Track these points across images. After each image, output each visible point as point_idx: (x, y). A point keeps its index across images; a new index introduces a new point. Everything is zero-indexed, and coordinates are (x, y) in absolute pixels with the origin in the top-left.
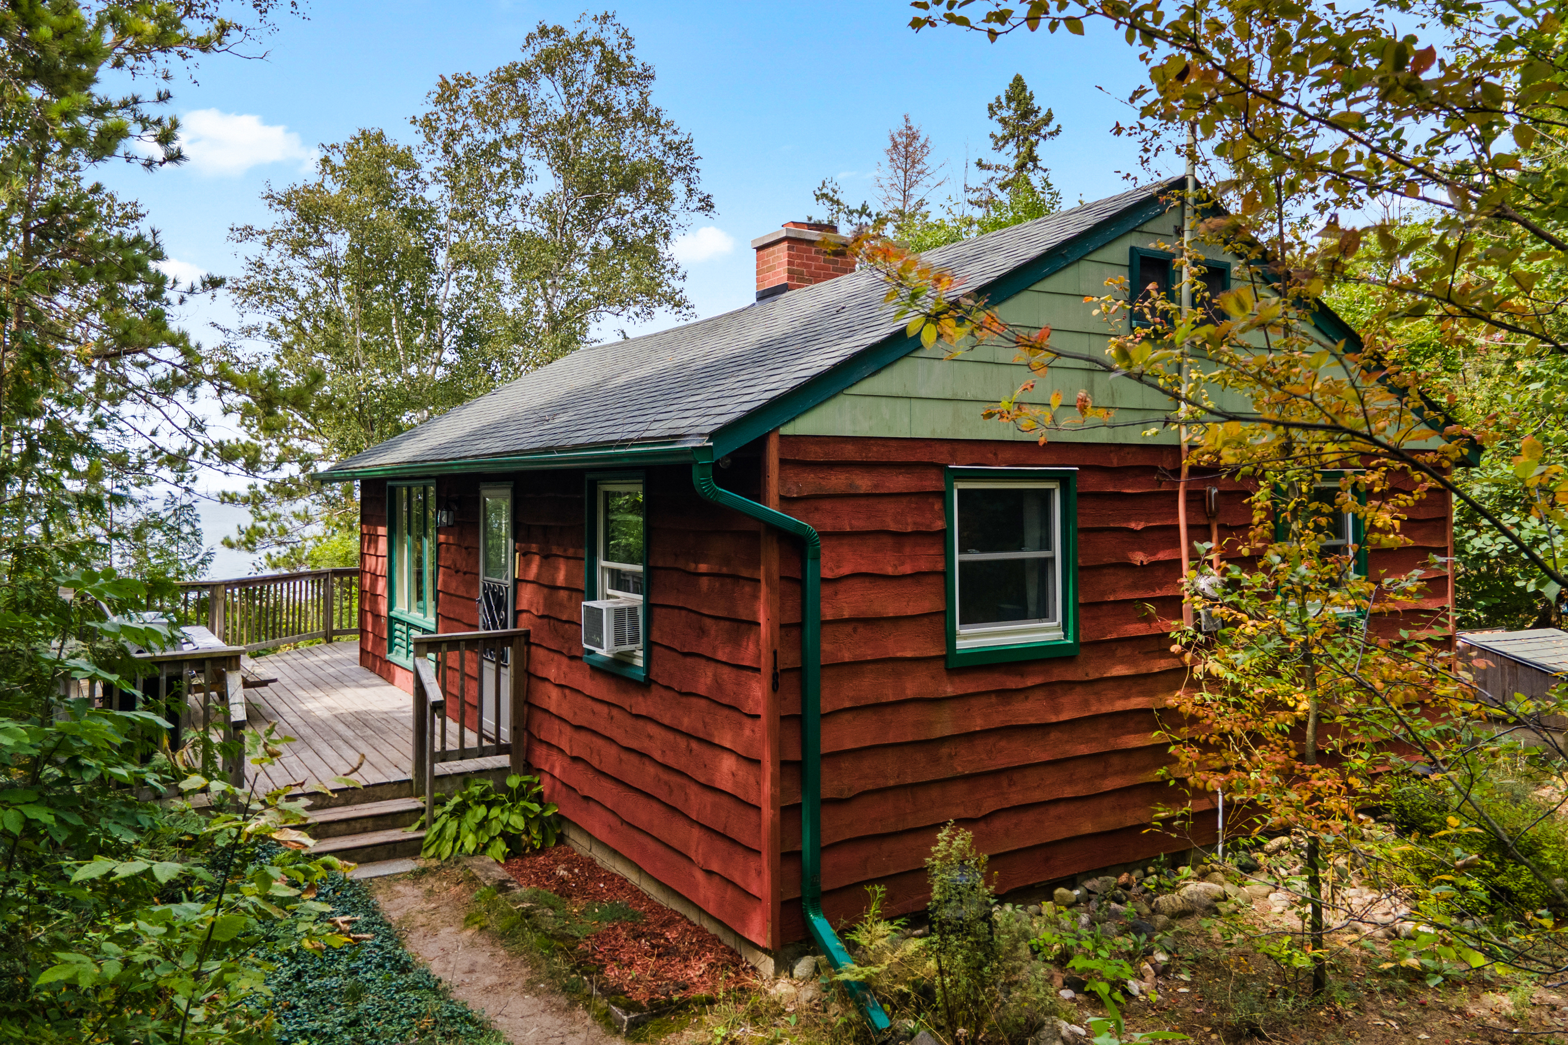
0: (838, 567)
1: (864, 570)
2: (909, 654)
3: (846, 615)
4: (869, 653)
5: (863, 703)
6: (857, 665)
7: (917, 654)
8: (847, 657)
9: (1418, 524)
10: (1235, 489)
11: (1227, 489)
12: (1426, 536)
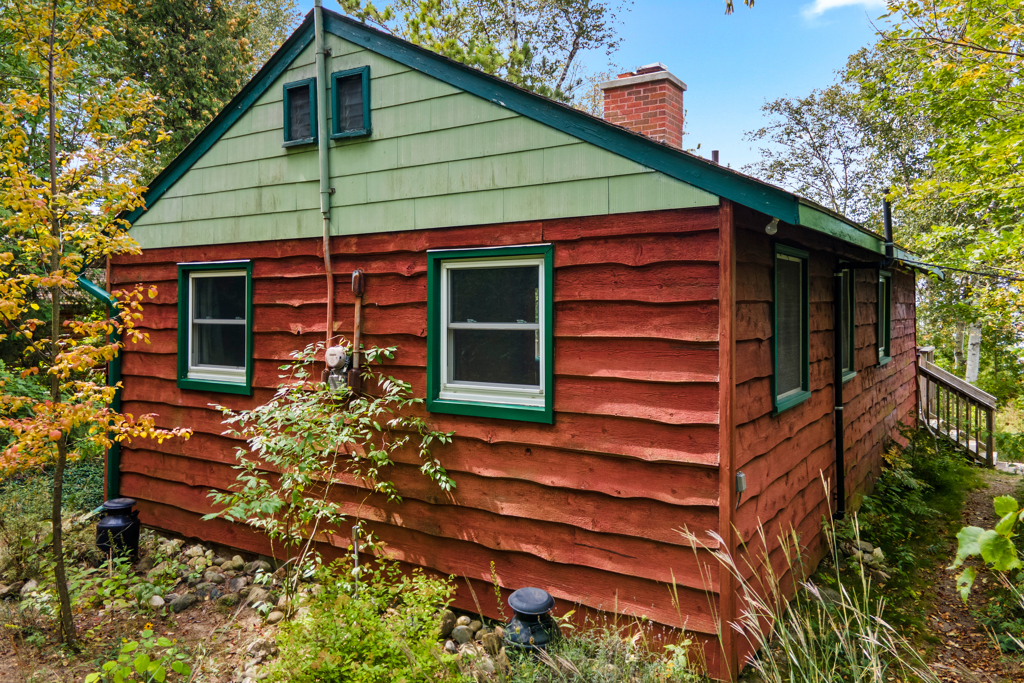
1: (143, 325)
2: (161, 376)
3: (135, 349)
4: (145, 373)
5: (141, 399)
6: (141, 378)
7: (166, 377)
8: (136, 372)
9: (658, 310)
10: (385, 271)
11: (377, 272)
12: (674, 326)
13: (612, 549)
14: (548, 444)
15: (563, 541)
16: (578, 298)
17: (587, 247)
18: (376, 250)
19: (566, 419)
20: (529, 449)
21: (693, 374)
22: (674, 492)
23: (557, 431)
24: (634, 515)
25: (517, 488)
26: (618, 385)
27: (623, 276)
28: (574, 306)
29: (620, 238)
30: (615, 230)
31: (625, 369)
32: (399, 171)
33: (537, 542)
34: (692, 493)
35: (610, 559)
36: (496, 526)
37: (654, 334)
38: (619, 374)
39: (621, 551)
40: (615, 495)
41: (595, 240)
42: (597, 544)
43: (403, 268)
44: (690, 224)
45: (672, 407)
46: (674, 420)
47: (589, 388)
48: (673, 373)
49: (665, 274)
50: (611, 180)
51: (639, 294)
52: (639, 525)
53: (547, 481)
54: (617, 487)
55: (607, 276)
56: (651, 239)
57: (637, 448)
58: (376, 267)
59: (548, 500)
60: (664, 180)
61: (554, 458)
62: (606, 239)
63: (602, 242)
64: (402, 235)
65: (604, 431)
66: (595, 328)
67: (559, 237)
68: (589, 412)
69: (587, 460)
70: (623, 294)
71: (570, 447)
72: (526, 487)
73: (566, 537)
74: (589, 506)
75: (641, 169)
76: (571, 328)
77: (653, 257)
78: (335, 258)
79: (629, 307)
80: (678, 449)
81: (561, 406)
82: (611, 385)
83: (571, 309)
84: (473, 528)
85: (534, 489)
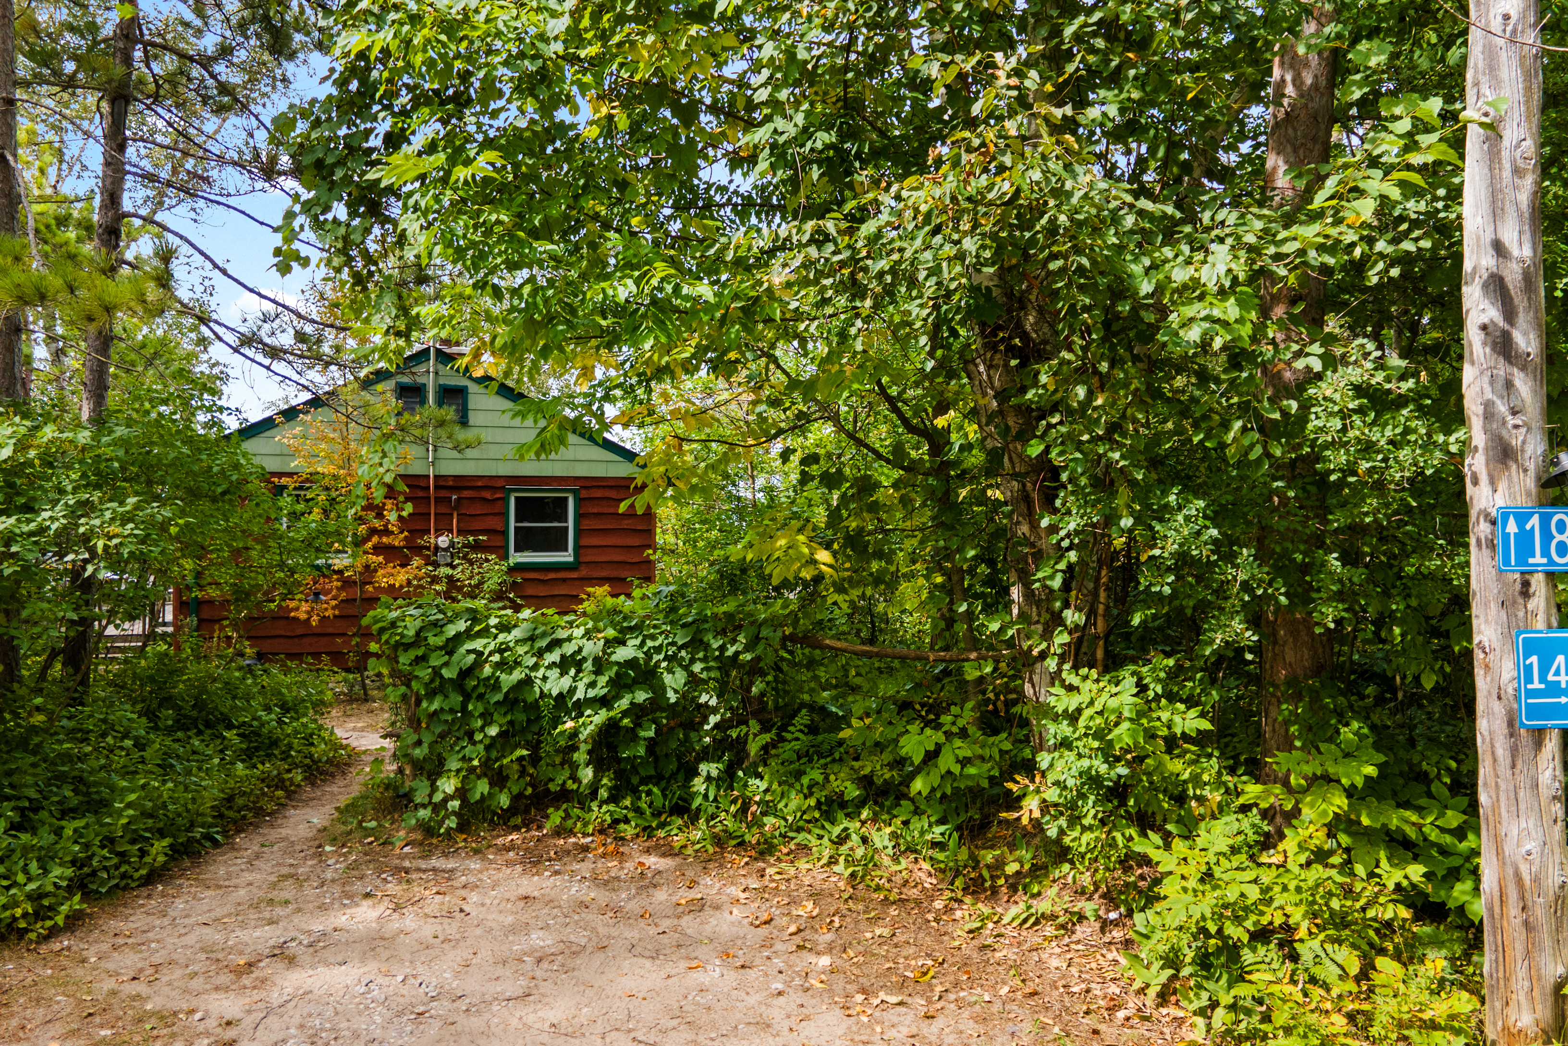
9: (627, 517)
10: (474, 496)
11: (468, 496)
12: (633, 523)
14: (574, 576)
16: (592, 512)
17: (594, 490)
18: (468, 484)
19: (583, 565)
20: (564, 580)
23: (579, 571)
25: (557, 599)
26: (609, 548)
27: (612, 503)
29: (610, 487)
30: (609, 484)
31: (612, 541)
32: (486, 444)
37: (626, 527)
38: (609, 544)
41: (599, 487)
43: (488, 495)
45: (632, 555)
46: (634, 561)
47: (594, 551)
50: (608, 462)
53: (575, 593)
55: (604, 502)
56: (623, 488)
58: (466, 494)
61: (577, 583)
62: (603, 487)
64: (486, 478)
65: (602, 568)
66: (598, 524)
67: (582, 485)
68: (595, 560)
69: (594, 581)
70: (612, 511)
71: (587, 577)
72: (562, 598)
75: (622, 459)
76: (587, 525)
78: (436, 487)
79: (614, 516)
81: (581, 559)
82: (606, 549)
83: (587, 517)
85: (567, 598)
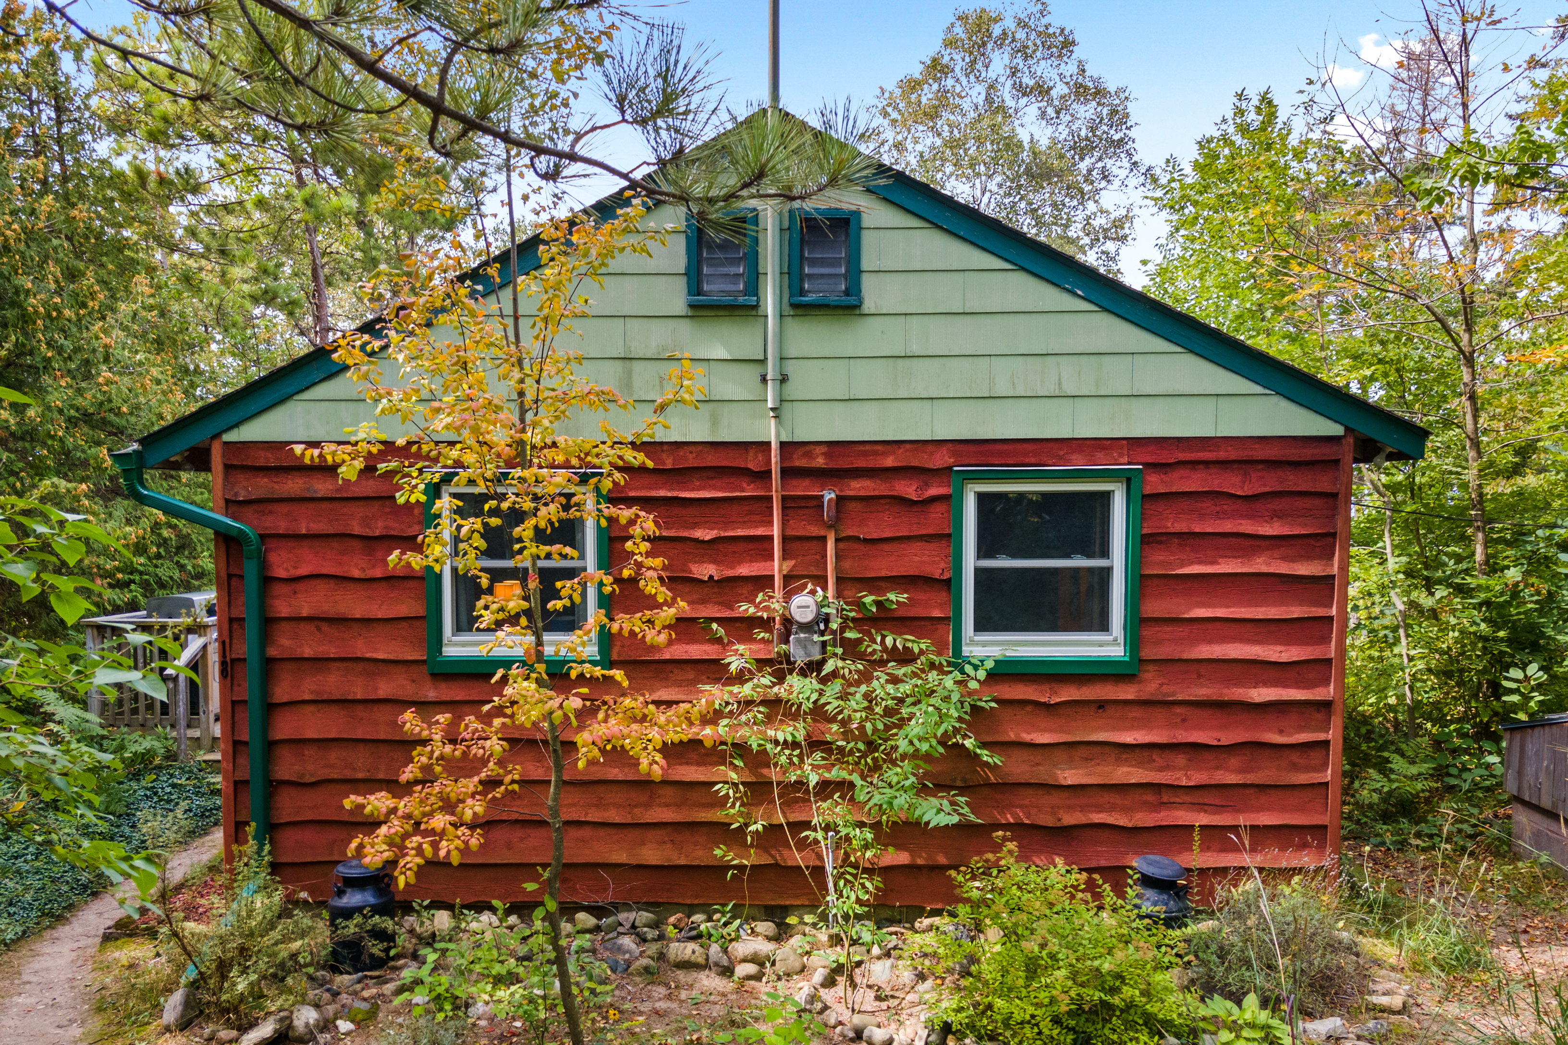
0: (295, 568)
1: (324, 571)
2: (381, 656)
3: (304, 613)
4: (333, 652)
5: (325, 697)
6: (320, 662)
7: (391, 657)
8: (307, 652)
9: (1267, 543)
10: (876, 493)
11: (862, 493)
12: (1284, 559)
13: (1206, 801)
14: (1130, 697)
15: (1145, 803)
16: (1172, 530)
17: (1183, 472)
18: (862, 463)
19: (1151, 667)
20: (1101, 705)
21: (1305, 609)
22: (1281, 732)
23: (1140, 682)
24: (1234, 761)
25: (1083, 751)
26: (1218, 625)
27: (1227, 506)
28: (1164, 538)
29: (1224, 464)
30: (1222, 455)
31: (1228, 607)
32: (907, 360)
33: (1111, 808)
34: (1301, 729)
35: (1206, 812)
36: (1055, 799)
37: (1265, 569)
38: (1221, 613)
39: (1217, 802)
40: (1215, 743)
41: (1194, 464)
42: (1188, 799)
43: (909, 490)
44: (1308, 453)
45: (1281, 644)
46: (1284, 657)
47: (1182, 631)
48: (1283, 608)
49: (1277, 505)
50: (1220, 399)
51: (1247, 527)
52: (1240, 771)
53: (1128, 738)
54: (1216, 734)
55: (1207, 505)
56: (1260, 467)
57: (1241, 691)
58: (858, 487)
59: (1126, 760)
60: (1284, 404)
61: (1135, 712)
62: (1207, 463)
63: (1201, 466)
64: (908, 446)
65: (1199, 676)
66: (1191, 563)
67: (1150, 459)
68: (1185, 656)
69: (1178, 710)
70: (1228, 527)
71: (1160, 698)
72: (1096, 750)
73: (1150, 797)
74: (1180, 759)
75: (1259, 389)
76: (1161, 564)
77: (1265, 485)
78: (787, 473)
79: (1233, 540)
80: (1285, 686)
81: (1148, 653)
82: (1210, 626)
83: (1160, 542)
84: (1021, 807)
85: (1107, 749)
